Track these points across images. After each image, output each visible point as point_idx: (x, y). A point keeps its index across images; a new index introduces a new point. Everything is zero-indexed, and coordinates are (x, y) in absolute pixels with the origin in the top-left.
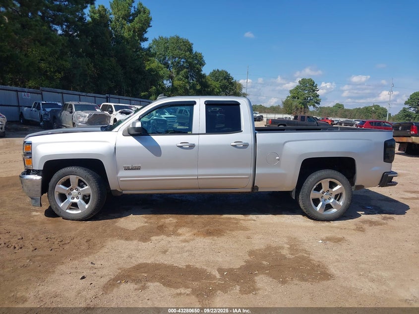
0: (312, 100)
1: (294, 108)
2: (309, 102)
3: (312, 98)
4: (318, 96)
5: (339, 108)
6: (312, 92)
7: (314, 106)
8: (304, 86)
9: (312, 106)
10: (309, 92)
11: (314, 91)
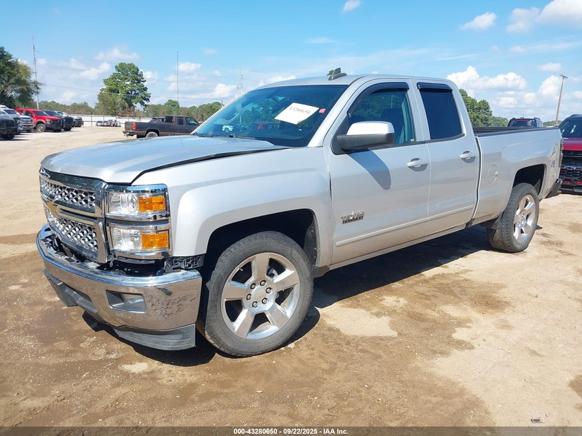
0: (138, 94)
1: (118, 106)
2: (134, 98)
3: (137, 91)
4: (145, 89)
5: (173, 106)
6: (136, 83)
7: (142, 103)
8: (123, 74)
9: (139, 104)
10: (133, 82)
11: (139, 81)
